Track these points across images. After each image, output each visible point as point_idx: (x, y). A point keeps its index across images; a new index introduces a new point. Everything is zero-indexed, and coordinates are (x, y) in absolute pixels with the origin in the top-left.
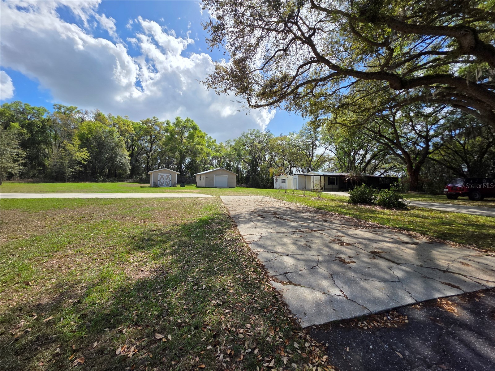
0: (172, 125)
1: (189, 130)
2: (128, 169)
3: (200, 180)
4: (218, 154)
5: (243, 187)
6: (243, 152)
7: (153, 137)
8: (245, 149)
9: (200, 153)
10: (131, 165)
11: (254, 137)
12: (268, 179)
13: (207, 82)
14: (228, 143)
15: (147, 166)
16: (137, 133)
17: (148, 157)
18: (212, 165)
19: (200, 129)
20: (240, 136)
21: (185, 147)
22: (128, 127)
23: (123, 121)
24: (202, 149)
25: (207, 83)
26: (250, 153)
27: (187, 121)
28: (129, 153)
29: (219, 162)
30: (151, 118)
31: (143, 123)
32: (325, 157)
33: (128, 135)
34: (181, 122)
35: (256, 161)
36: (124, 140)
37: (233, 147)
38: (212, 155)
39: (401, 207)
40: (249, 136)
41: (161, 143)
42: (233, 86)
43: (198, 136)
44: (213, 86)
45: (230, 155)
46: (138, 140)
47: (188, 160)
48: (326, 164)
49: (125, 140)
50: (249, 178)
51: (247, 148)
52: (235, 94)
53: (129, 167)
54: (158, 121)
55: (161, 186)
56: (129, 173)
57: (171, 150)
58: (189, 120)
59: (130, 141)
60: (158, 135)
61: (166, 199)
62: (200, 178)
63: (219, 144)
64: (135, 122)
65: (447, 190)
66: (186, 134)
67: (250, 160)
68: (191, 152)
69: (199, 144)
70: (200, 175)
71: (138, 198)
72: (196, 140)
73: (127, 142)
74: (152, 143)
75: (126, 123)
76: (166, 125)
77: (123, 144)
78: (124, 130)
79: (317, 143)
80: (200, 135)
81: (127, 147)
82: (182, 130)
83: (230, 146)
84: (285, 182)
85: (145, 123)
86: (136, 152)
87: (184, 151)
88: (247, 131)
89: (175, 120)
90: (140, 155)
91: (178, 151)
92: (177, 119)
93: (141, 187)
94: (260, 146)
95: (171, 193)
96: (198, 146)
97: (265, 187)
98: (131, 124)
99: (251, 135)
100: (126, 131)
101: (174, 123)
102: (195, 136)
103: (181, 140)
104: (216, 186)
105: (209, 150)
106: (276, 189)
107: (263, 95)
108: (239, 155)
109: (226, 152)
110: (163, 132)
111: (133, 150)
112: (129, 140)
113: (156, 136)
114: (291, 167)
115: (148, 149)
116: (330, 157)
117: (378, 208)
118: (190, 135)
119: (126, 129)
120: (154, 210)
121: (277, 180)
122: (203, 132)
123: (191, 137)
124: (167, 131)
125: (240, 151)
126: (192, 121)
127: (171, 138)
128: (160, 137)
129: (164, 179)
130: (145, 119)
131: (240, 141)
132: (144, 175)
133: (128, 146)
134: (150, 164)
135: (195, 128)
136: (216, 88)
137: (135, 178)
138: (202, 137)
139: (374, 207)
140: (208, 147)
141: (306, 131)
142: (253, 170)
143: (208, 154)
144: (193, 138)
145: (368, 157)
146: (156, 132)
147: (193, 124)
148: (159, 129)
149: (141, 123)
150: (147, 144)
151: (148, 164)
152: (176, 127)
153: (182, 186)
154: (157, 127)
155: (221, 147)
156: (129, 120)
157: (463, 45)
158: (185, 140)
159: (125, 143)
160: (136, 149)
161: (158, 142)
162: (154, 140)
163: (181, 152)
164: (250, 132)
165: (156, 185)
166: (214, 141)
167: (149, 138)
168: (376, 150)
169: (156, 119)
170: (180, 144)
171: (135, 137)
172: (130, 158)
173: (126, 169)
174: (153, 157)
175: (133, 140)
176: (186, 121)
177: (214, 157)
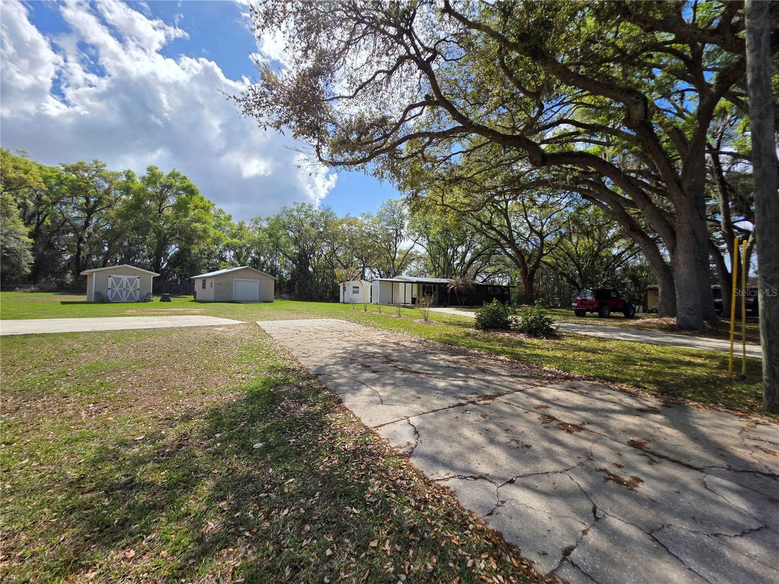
0: (138, 180)
1: (176, 193)
2: (24, 263)
3: (204, 287)
4: (235, 240)
5: (285, 299)
6: (283, 240)
7: (92, 200)
8: (288, 234)
9: (200, 237)
10: (33, 255)
11: (303, 217)
12: (326, 286)
13: (243, 100)
14: (256, 222)
15: (76, 259)
16: (50, 188)
17: (81, 240)
18: (223, 259)
19: (200, 195)
20: (279, 212)
21: (169, 225)
22: (26, 172)
23: (13, 160)
24: (205, 231)
25: (243, 103)
26: (296, 242)
27: (174, 175)
28: (28, 229)
29: (237, 256)
30: (88, 161)
31: (67, 169)
32: (411, 255)
33: (26, 190)
34: (160, 176)
35: (306, 256)
36: (15, 200)
37: (265, 230)
38: (225, 243)
39: (551, 334)
40: (295, 213)
41: (112, 213)
42: (292, 120)
43: (196, 207)
44: (256, 111)
45: (260, 243)
46: (54, 204)
47: (173, 249)
48: (413, 264)
49: (19, 201)
50: (294, 284)
51: (291, 234)
52: (294, 135)
53: (28, 260)
54: (105, 168)
55: (116, 300)
56: (29, 271)
57: (136, 229)
58: (178, 175)
59: (32, 204)
60: (106, 196)
61: (139, 333)
62: (204, 284)
63: (237, 223)
64: (47, 165)
65: (576, 304)
66: (172, 201)
67: (295, 253)
68: (181, 234)
69: (199, 220)
70: (204, 280)
71: (62, 334)
72: (191, 213)
73: (23, 206)
74: (90, 211)
75: (22, 166)
76: (124, 178)
77: (14, 208)
78: (15, 179)
79: (403, 232)
80: (201, 204)
81: (23, 216)
82: (162, 191)
83: (260, 228)
84: (358, 292)
85: (75, 169)
86: (48, 227)
87: (166, 232)
88: (291, 206)
89: (146, 171)
90: (58, 235)
91: (154, 231)
92: (150, 169)
93: (63, 303)
94: (313, 232)
95: (143, 316)
96: (198, 225)
97: (321, 299)
98: (35, 170)
99: (298, 211)
100: (22, 183)
101: (144, 178)
102: (191, 206)
103: (160, 212)
104: (237, 299)
105: (218, 233)
106: (344, 303)
107: (342, 144)
108: (277, 246)
109: (251, 237)
110: (118, 192)
111: (40, 223)
112: (28, 201)
113: (100, 198)
114: (364, 268)
115: (80, 223)
116: (418, 254)
117: (521, 337)
118: (178, 202)
119: (21, 178)
120: (116, 370)
121: (344, 288)
122: (206, 200)
123: (181, 207)
124: (127, 191)
125: (278, 239)
126: (185, 178)
127: (137, 206)
128: (110, 201)
129: (121, 286)
130: (73, 162)
131: (278, 220)
132: (69, 276)
133: (25, 214)
134: (82, 254)
135: (190, 191)
136: (261, 115)
137: (45, 282)
138: (206, 209)
139: (515, 335)
140: (216, 227)
141: (387, 213)
142: (301, 270)
143: (217, 241)
144: (187, 210)
145: (469, 256)
146: (101, 191)
147: (187, 183)
148: (107, 186)
149: (63, 168)
150: (76, 214)
151: (79, 253)
152: (148, 184)
153: (165, 299)
154: (102, 182)
155: (241, 229)
156: (30, 160)
157: (632, 117)
158: (168, 212)
159: (19, 208)
160: (48, 221)
161: (104, 211)
162: (95, 206)
163: (159, 233)
164: (295, 207)
165: (101, 299)
166: (229, 218)
167: (82, 201)
168: (479, 246)
169: (100, 164)
170: (156, 218)
171: (44, 197)
172: (31, 240)
173: (19, 262)
174: (92, 240)
175: (39, 201)
176: (170, 175)
177: (228, 247)
